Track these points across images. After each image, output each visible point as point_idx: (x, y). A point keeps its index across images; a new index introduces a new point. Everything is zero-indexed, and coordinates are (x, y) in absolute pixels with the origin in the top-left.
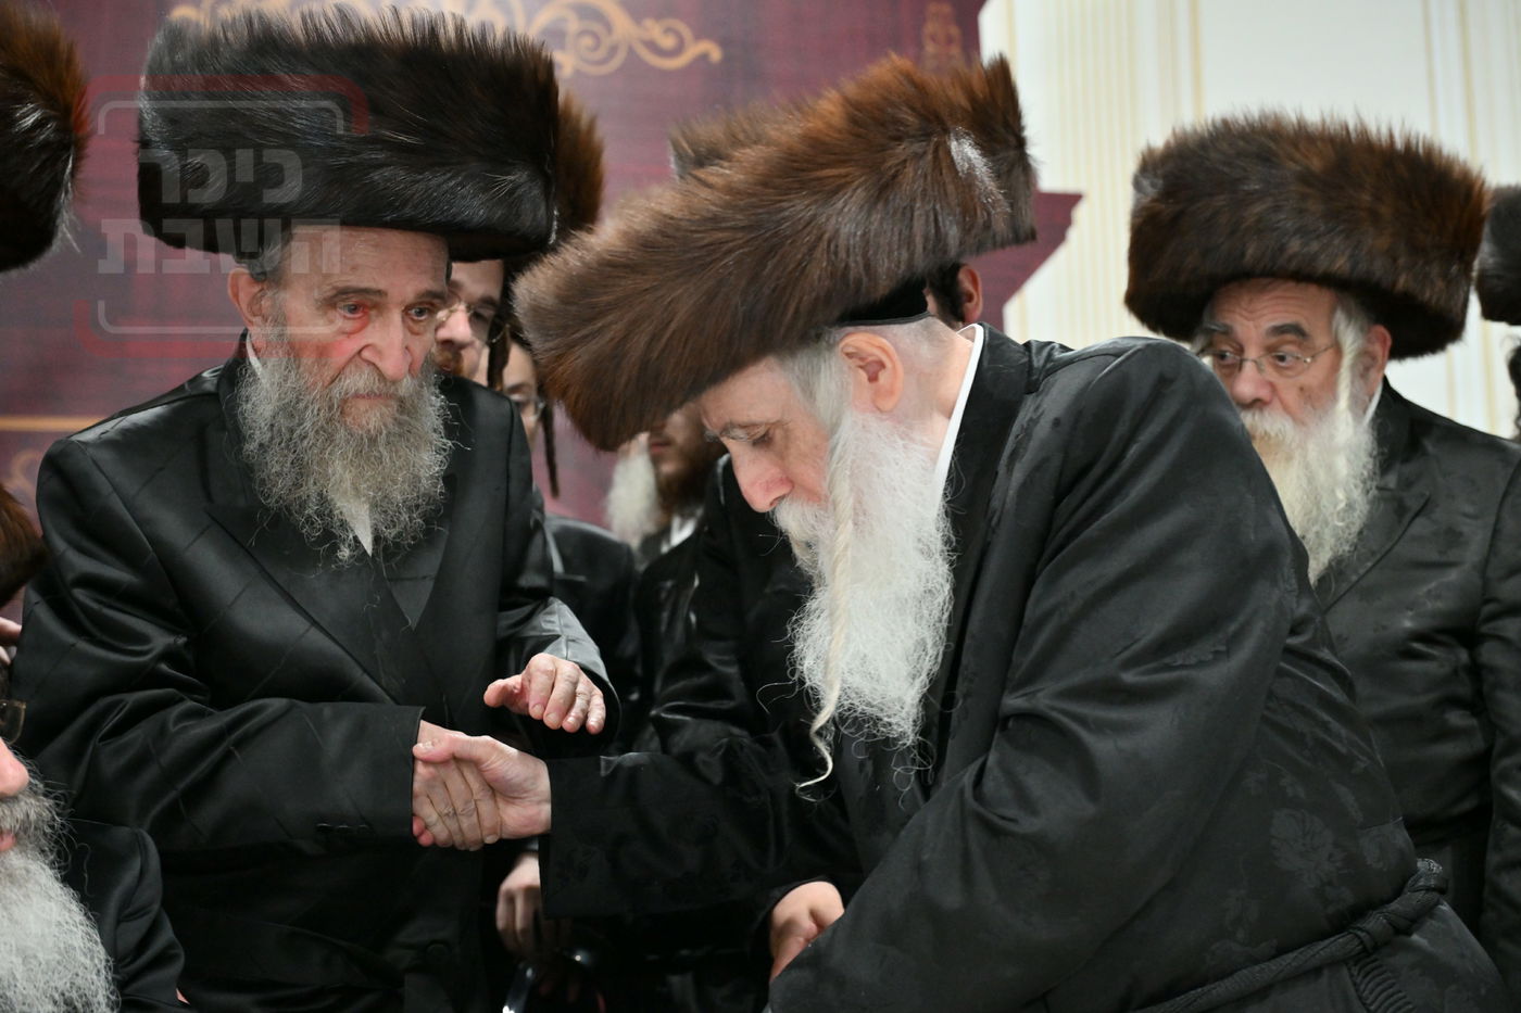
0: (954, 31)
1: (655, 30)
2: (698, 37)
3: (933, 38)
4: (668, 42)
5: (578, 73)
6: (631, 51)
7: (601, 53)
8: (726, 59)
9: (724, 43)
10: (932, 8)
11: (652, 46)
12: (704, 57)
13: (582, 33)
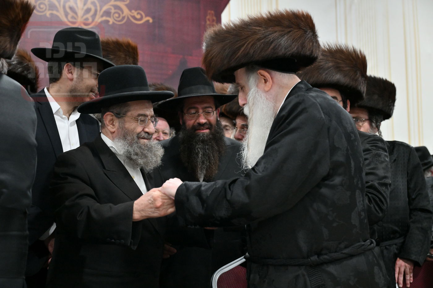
0: (215, 18)
1: (135, 13)
2: (146, 16)
3: (209, 20)
4: (138, 17)
5: (113, 23)
6: (128, 18)
7: (120, 19)
8: (153, 22)
9: (153, 18)
10: (209, 12)
11: (134, 17)
12: (148, 21)
13: (115, 13)
